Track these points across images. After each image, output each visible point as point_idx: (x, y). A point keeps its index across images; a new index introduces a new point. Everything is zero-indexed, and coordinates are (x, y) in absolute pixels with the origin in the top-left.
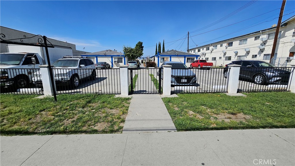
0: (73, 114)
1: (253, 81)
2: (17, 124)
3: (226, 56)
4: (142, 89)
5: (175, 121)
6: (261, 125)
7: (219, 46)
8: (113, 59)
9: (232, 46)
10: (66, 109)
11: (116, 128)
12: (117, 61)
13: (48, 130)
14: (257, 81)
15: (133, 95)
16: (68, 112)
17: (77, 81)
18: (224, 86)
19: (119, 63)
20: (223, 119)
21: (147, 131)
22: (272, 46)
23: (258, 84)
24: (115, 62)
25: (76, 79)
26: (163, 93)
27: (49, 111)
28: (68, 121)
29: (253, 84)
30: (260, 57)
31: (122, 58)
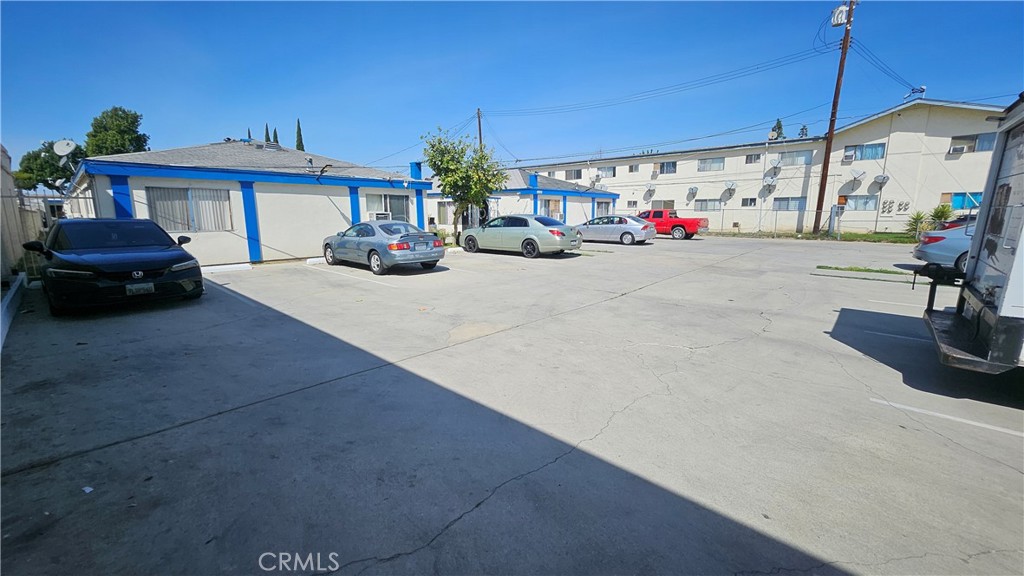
3: (655, 198)
7: (622, 169)
8: (363, 201)
9: (673, 172)
30: (764, 205)
31: (407, 197)
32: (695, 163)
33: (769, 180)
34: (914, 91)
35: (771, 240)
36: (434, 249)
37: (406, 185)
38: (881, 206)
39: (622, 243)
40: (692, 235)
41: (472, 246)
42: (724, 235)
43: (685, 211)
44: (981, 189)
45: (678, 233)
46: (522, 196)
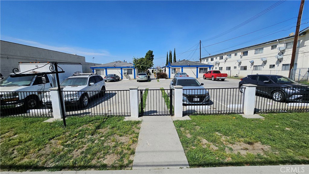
0: (82, 143)
1: (271, 98)
2: (27, 156)
3: (241, 65)
4: (152, 110)
5: (188, 153)
6: (281, 159)
7: (233, 55)
8: (123, 70)
9: (247, 55)
10: (76, 137)
11: (126, 162)
12: (127, 73)
13: (57, 163)
14: (276, 98)
15: (144, 118)
16: (77, 141)
17: (86, 101)
18: (239, 105)
19: (129, 75)
20: (239, 151)
21: (158, 167)
22: (291, 56)
23: (276, 101)
24: (124, 73)
25: (86, 98)
26: (174, 114)
27: (58, 139)
28: (77, 152)
29: (271, 100)
30: (278, 67)
31: (132, 69)
32: (254, 51)
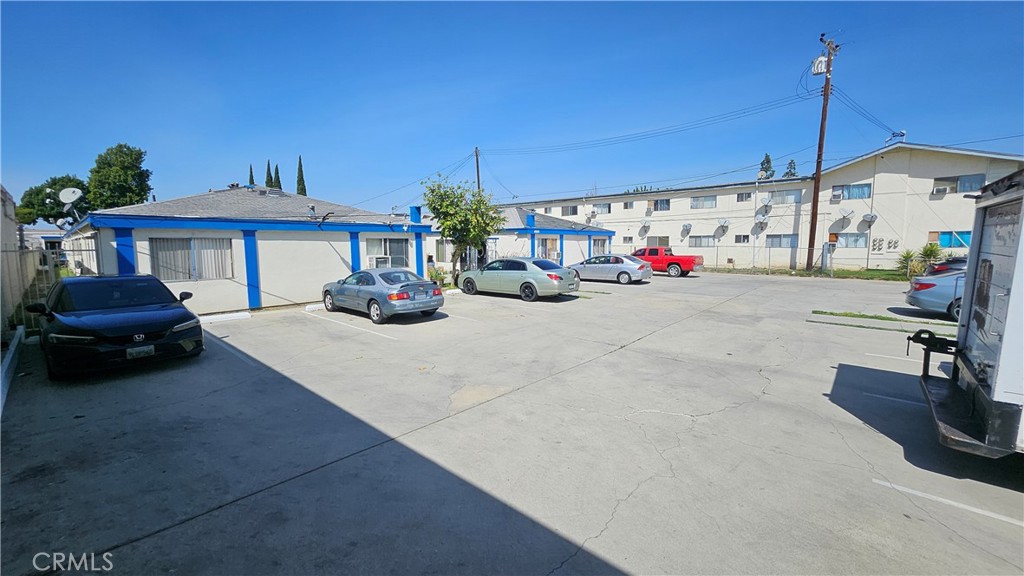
3: (650, 234)
7: (617, 206)
8: (363, 246)
9: (669, 209)
30: (757, 241)
31: (407, 240)
32: (688, 201)
33: (761, 218)
34: (894, 135)
35: (765, 276)
36: (434, 298)
37: (405, 228)
38: (872, 244)
39: (618, 282)
40: (688, 272)
41: (470, 288)
42: (718, 270)
43: (680, 248)
44: (970, 228)
45: (673, 271)
46: (520, 235)
